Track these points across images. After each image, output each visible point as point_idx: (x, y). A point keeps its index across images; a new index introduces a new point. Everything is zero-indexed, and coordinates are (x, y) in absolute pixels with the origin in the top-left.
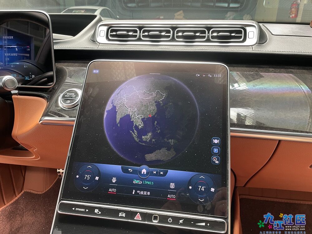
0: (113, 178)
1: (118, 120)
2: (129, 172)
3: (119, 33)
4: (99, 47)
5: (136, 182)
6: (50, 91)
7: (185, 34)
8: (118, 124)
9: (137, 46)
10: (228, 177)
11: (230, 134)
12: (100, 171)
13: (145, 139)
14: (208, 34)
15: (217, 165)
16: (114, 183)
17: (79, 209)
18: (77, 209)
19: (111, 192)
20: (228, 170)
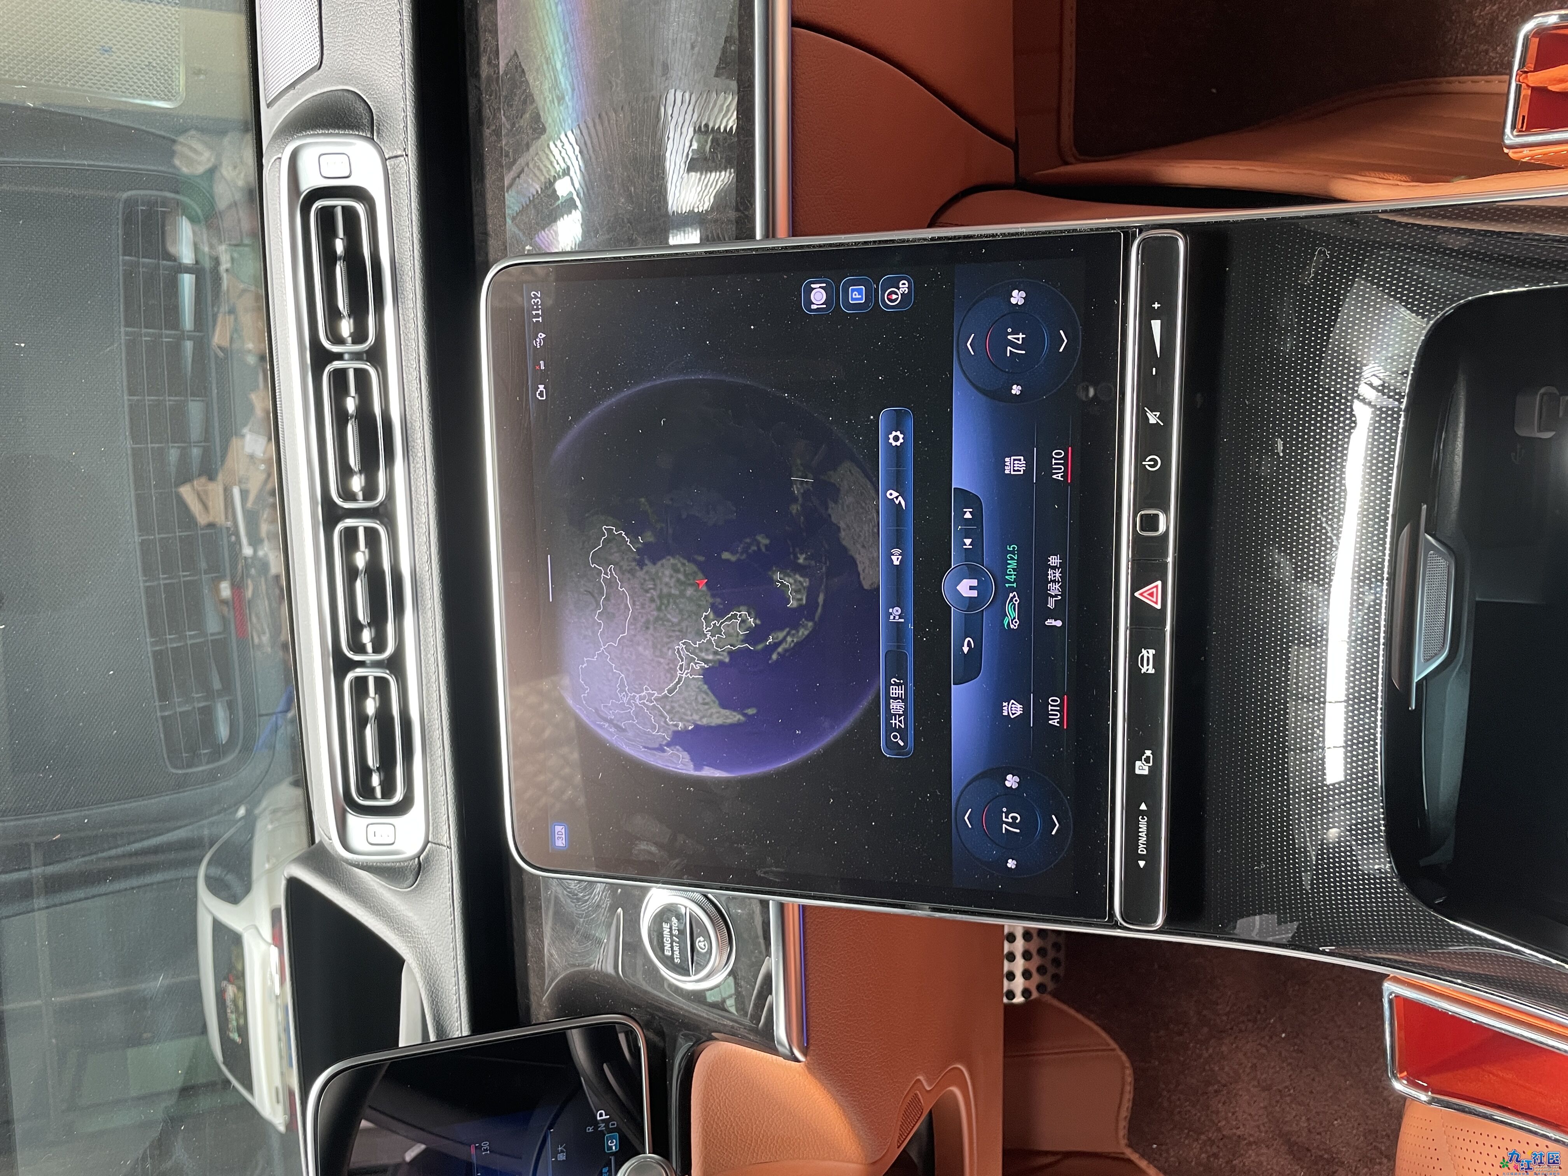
0: (1005, 713)
1: (733, 717)
2: (977, 652)
3: (372, 760)
4: (444, 840)
5: (1012, 618)
6: (661, 1033)
7: (353, 460)
8: (745, 715)
9: (427, 673)
10: (959, 237)
11: (784, 240)
12: (980, 774)
13: (799, 596)
14: (346, 356)
15: (916, 288)
16: (1026, 710)
17: (1143, 839)
18: (1142, 850)
19: (1061, 718)
20: (933, 239)
